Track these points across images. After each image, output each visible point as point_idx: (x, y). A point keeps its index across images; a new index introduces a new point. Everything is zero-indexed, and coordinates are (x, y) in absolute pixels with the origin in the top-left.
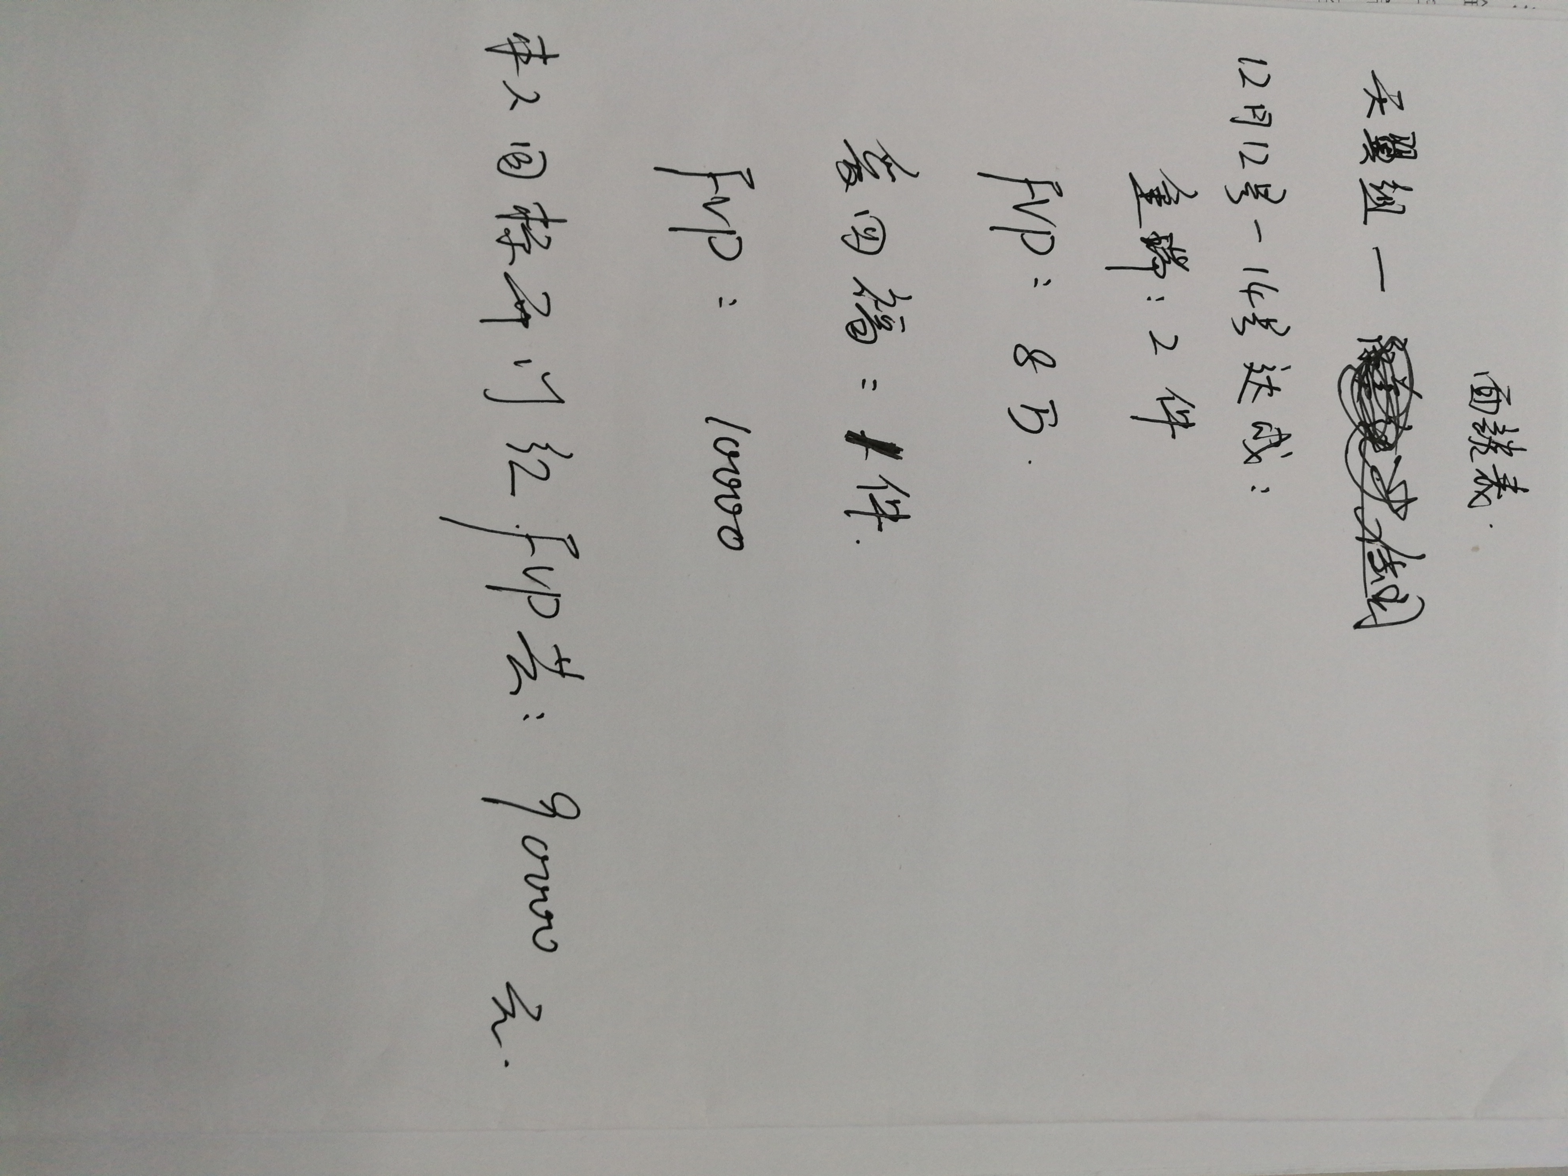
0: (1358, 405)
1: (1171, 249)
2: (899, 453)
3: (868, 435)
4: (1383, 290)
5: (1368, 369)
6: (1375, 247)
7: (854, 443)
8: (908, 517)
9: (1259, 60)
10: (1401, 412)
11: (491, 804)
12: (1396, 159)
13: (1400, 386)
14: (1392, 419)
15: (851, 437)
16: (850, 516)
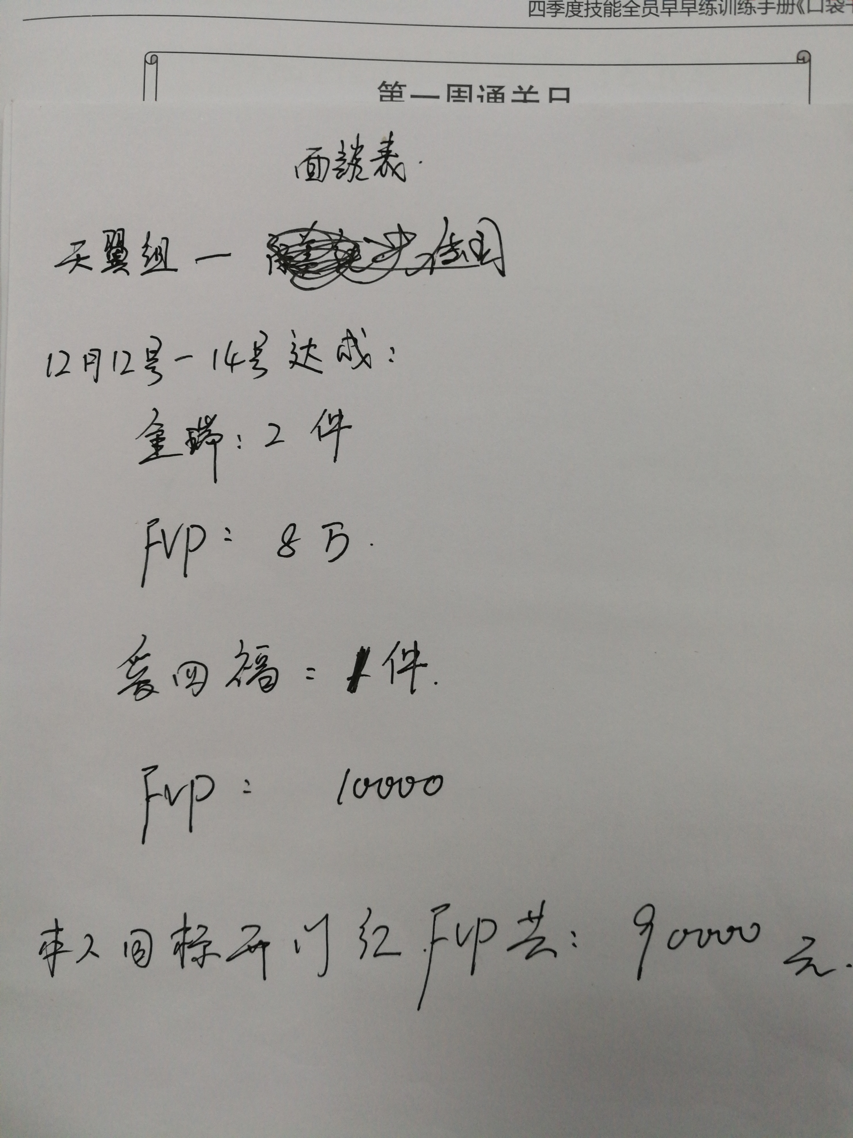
0: (323, 274)
1: (198, 430)
2: (365, 650)
3: (351, 674)
4: (229, 255)
5: (294, 266)
6: (195, 262)
7: (357, 686)
8: (416, 643)
9: (48, 360)
10: (328, 238)
11: (643, 973)
12: (125, 246)
13: (308, 239)
14: (334, 245)
15: (352, 688)
16: (415, 690)
